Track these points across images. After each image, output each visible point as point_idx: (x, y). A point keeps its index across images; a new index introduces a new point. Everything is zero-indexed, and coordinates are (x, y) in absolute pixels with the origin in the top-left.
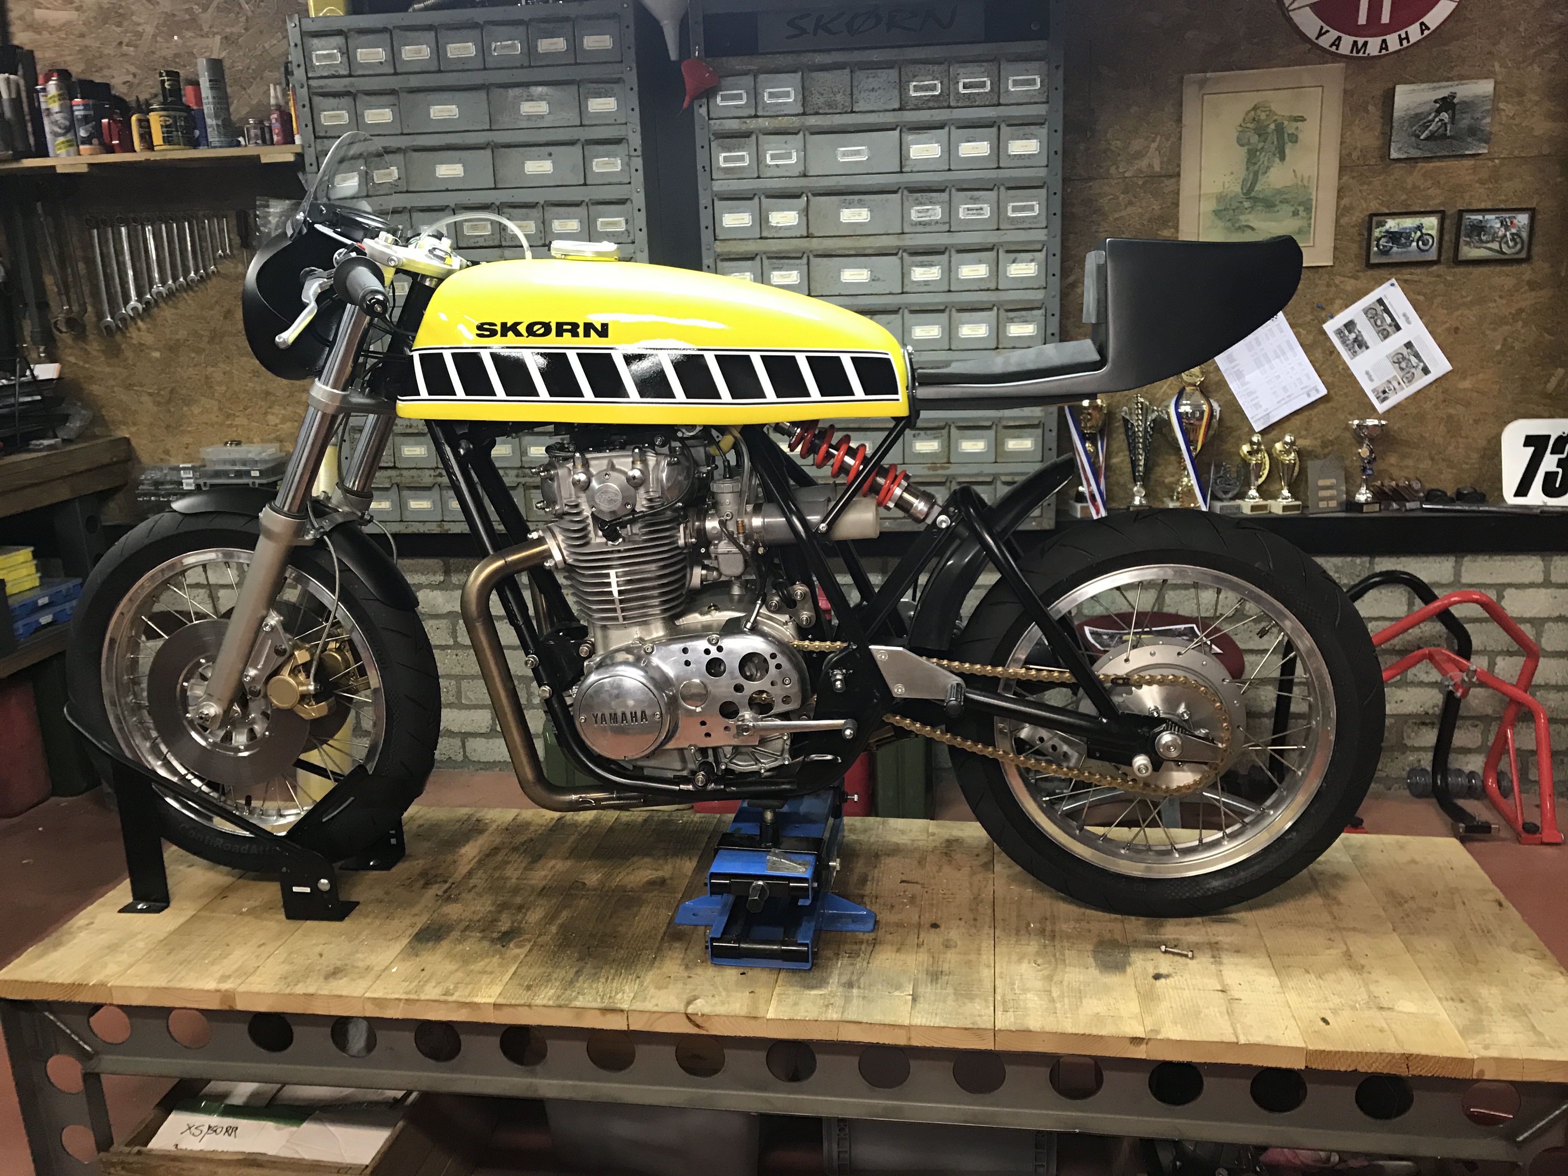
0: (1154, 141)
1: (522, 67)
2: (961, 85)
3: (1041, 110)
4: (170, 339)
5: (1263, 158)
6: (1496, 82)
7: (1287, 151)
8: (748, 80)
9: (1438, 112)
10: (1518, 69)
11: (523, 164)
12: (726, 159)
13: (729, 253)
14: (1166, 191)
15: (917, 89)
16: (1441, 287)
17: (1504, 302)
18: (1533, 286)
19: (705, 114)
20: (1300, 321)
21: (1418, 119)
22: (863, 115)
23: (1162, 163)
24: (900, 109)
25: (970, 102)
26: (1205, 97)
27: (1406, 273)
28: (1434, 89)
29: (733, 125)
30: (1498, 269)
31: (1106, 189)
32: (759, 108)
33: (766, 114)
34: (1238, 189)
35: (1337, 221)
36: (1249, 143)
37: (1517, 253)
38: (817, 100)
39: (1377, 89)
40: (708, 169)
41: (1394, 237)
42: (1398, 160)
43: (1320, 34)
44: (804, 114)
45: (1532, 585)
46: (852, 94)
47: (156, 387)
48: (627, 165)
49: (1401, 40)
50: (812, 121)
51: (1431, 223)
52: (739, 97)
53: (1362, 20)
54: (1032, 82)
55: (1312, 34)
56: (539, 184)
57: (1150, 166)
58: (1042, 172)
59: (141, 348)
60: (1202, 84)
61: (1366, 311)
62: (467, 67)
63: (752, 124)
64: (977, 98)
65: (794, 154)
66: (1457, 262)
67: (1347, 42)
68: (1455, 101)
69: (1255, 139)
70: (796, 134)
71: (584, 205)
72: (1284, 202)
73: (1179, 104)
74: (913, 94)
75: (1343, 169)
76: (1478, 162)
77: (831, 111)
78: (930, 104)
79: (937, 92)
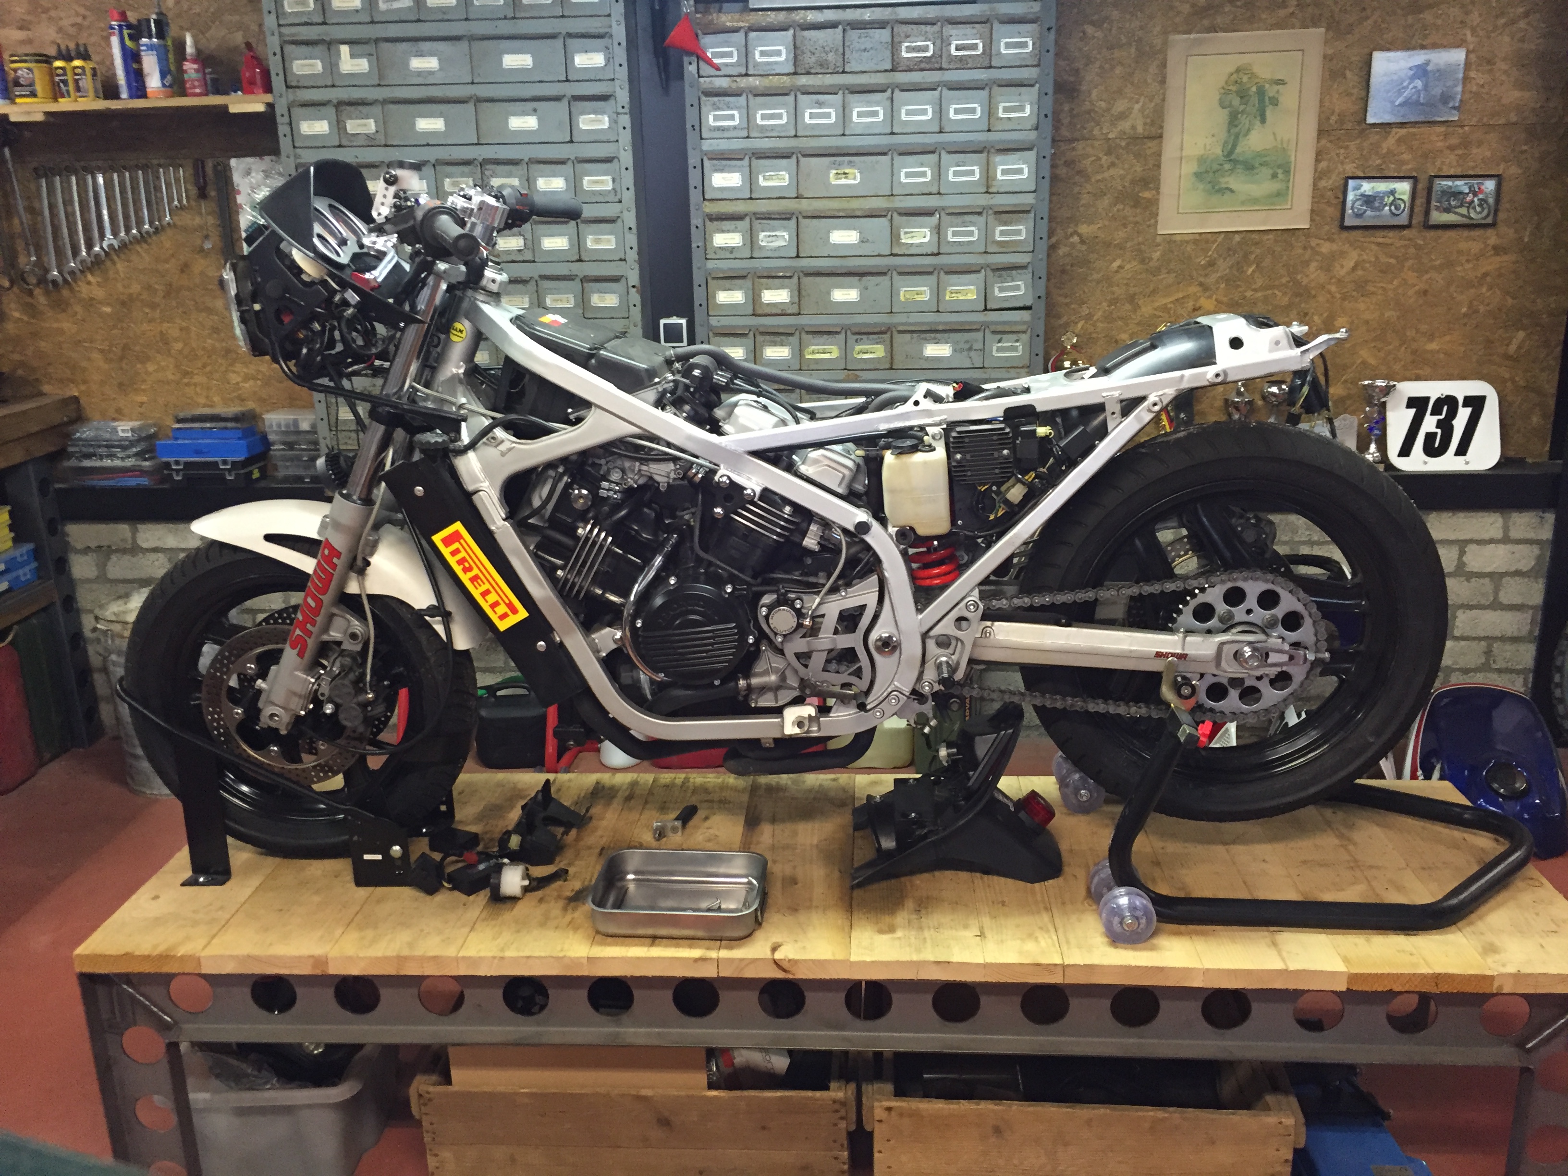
0: (1137, 102)
1: (505, 18)
2: (953, 47)
3: (1030, 73)
4: (123, 294)
5: (1244, 120)
6: (1468, 53)
8: (739, 38)
9: (1412, 78)
10: (1489, 37)
11: (507, 120)
12: (716, 118)
13: (718, 213)
14: (1149, 152)
15: (909, 49)
16: (1412, 250)
17: (1470, 266)
18: (1498, 250)
19: (695, 71)
20: (1276, 283)
22: (854, 76)
23: (1145, 124)
24: (892, 70)
25: (962, 63)
26: (1190, 58)
27: (1379, 237)
28: (1409, 56)
29: (722, 83)
30: (1466, 233)
31: (1089, 150)
32: (750, 67)
33: (757, 73)
34: (1218, 151)
35: (1315, 185)
36: (1230, 106)
37: (1485, 218)
38: (809, 60)
39: (1355, 56)
40: (697, 128)
42: (1373, 125)
44: (795, 73)
45: (1491, 541)
46: (844, 54)
47: (107, 343)
48: (614, 122)
50: (803, 80)
51: (1403, 188)
52: (730, 55)
54: (1024, 45)
56: (524, 139)
57: (1133, 128)
58: (1033, 136)
59: (90, 303)
60: (1186, 45)
62: (446, 17)
63: (743, 82)
64: (970, 60)
65: (785, 115)
66: (1428, 226)
68: (1429, 68)
69: (1236, 101)
70: (787, 94)
71: (570, 163)
72: (1263, 164)
73: (1164, 65)
74: (905, 55)
75: (1322, 133)
76: (1451, 129)
77: (822, 71)
78: (922, 65)
79: (930, 53)
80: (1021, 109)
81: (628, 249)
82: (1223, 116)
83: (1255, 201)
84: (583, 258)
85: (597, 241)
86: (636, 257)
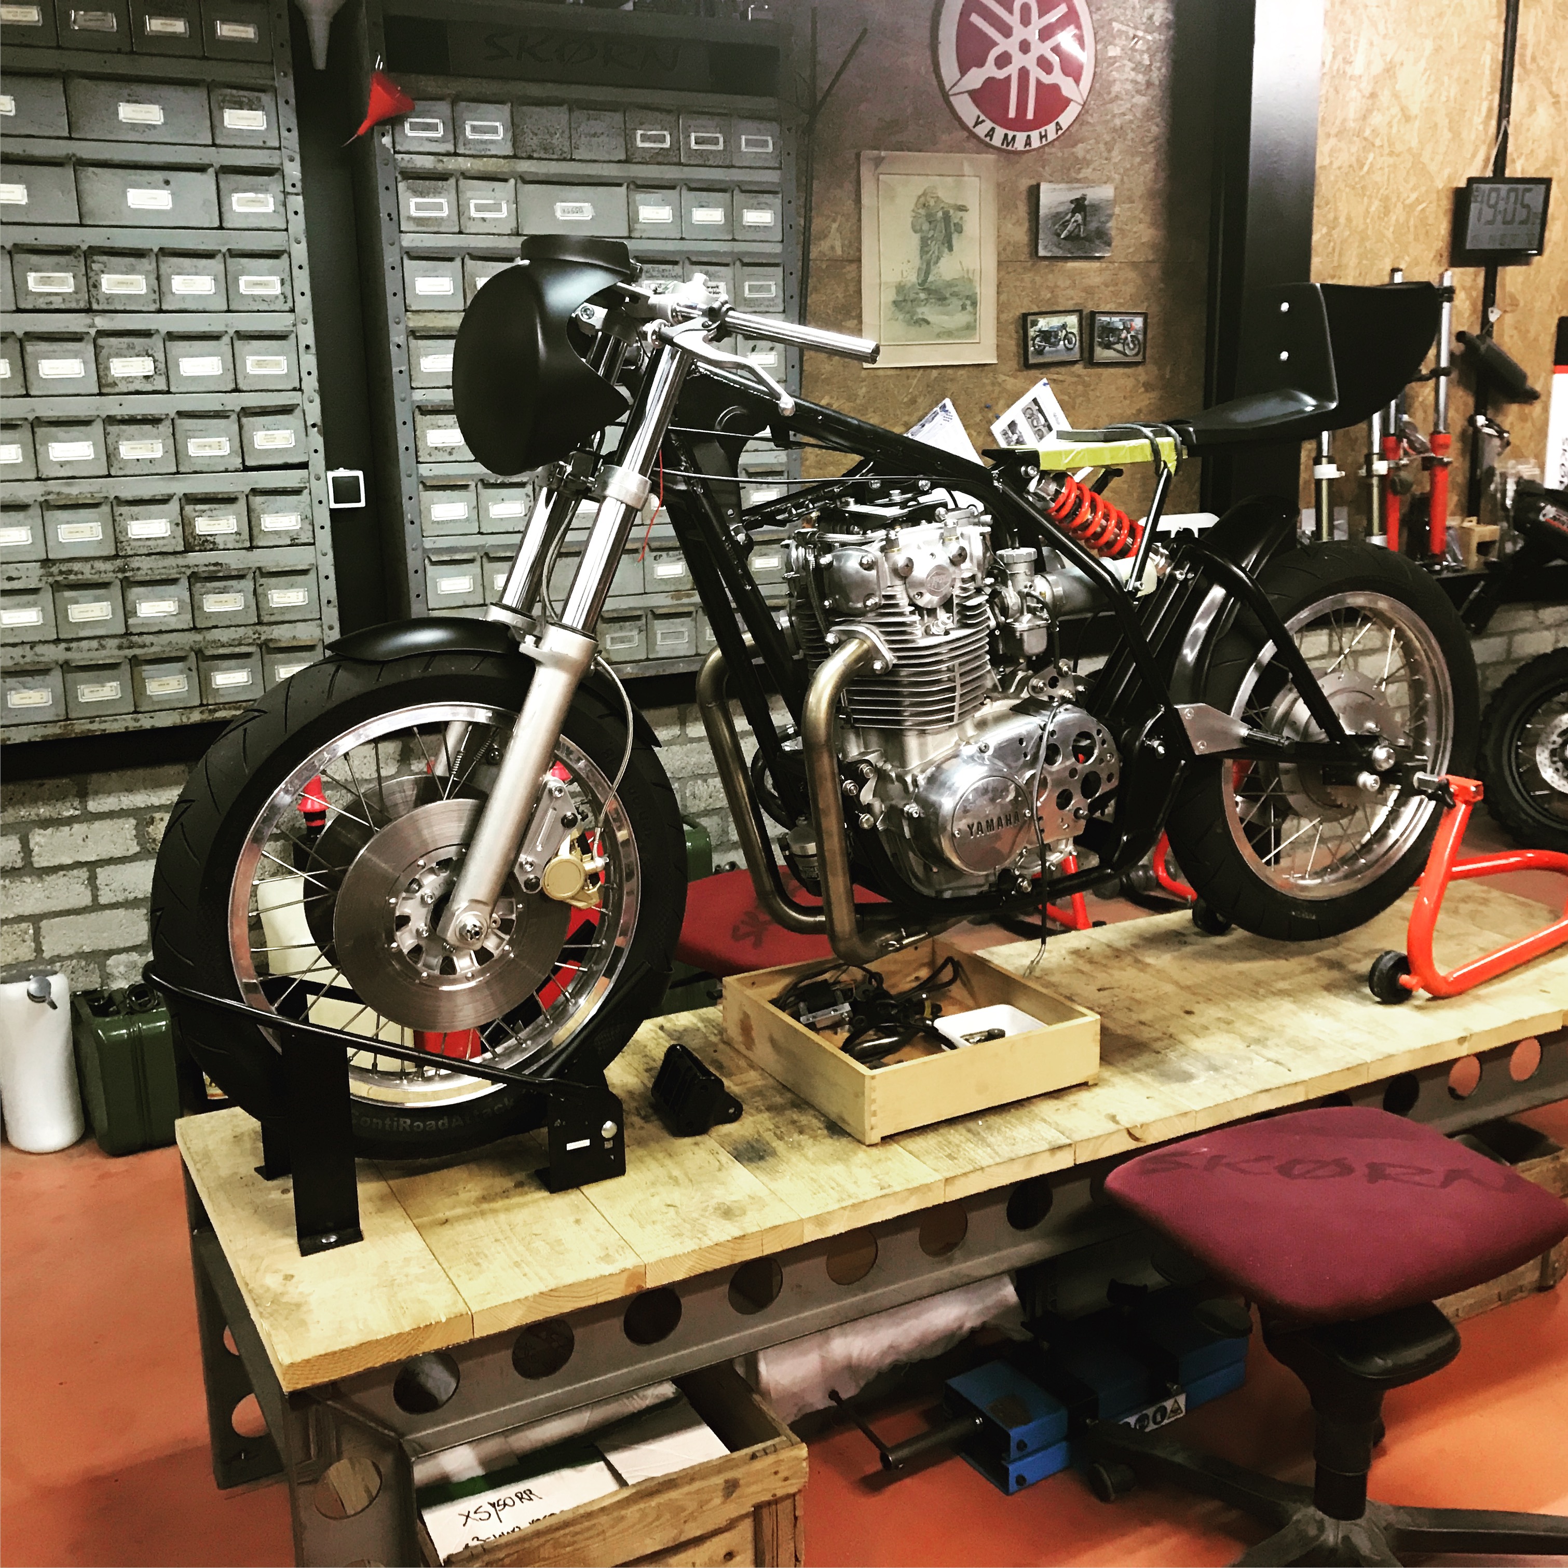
0: (834, 221)
1: (119, 51)
2: (692, 140)
3: (772, 177)
5: (934, 247)
6: (1115, 187)
7: (954, 242)
8: (444, 107)
9: (1074, 212)
10: (1130, 176)
11: (124, 194)
12: (419, 207)
13: (425, 328)
14: (849, 277)
15: (644, 138)
16: (1080, 388)
17: (1128, 402)
18: (1147, 387)
19: (389, 145)
20: (972, 422)
21: (1058, 218)
22: (583, 165)
23: (843, 245)
24: (626, 161)
25: (703, 160)
26: (881, 177)
27: (1054, 373)
28: (1070, 190)
29: (427, 163)
30: (1121, 370)
32: (460, 145)
33: (467, 152)
35: (998, 318)
36: (921, 230)
37: (1136, 355)
38: (531, 142)
39: (1025, 183)
41: (1047, 336)
42: (1045, 258)
43: (977, 123)
44: (515, 157)
46: (570, 137)
48: (282, 204)
49: (1041, 137)
50: (524, 166)
51: (1073, 322)
52: (434, 127)
53: (1012, 114)
54: (764, 144)
55: (970, 123)
56: (151, 222)
57: (832, 248)
58: (778, 248)
60: (878, 161)
61: (1026, 410)
62: (27, 40)
63: (451, 164)
64: (711, 157)
65: (504, 207)
66: (1089, 360)
67: (1000, 132)
68: (1086, 203)
69: (926, 226)
70: (506, 180)
71: (219, 256)
72: (954, 294)
73: (857, 182)
74: (640, 144)
75: (1001, 264)
76: (1104, 265)
77: (547, 156)
78: (659, 158)
79: (667, 145)
81: (304, 374)
82: (915, 239)
83: (949, 334)
84: (242, 386)
85: (259, 364)
86: (316, 385)
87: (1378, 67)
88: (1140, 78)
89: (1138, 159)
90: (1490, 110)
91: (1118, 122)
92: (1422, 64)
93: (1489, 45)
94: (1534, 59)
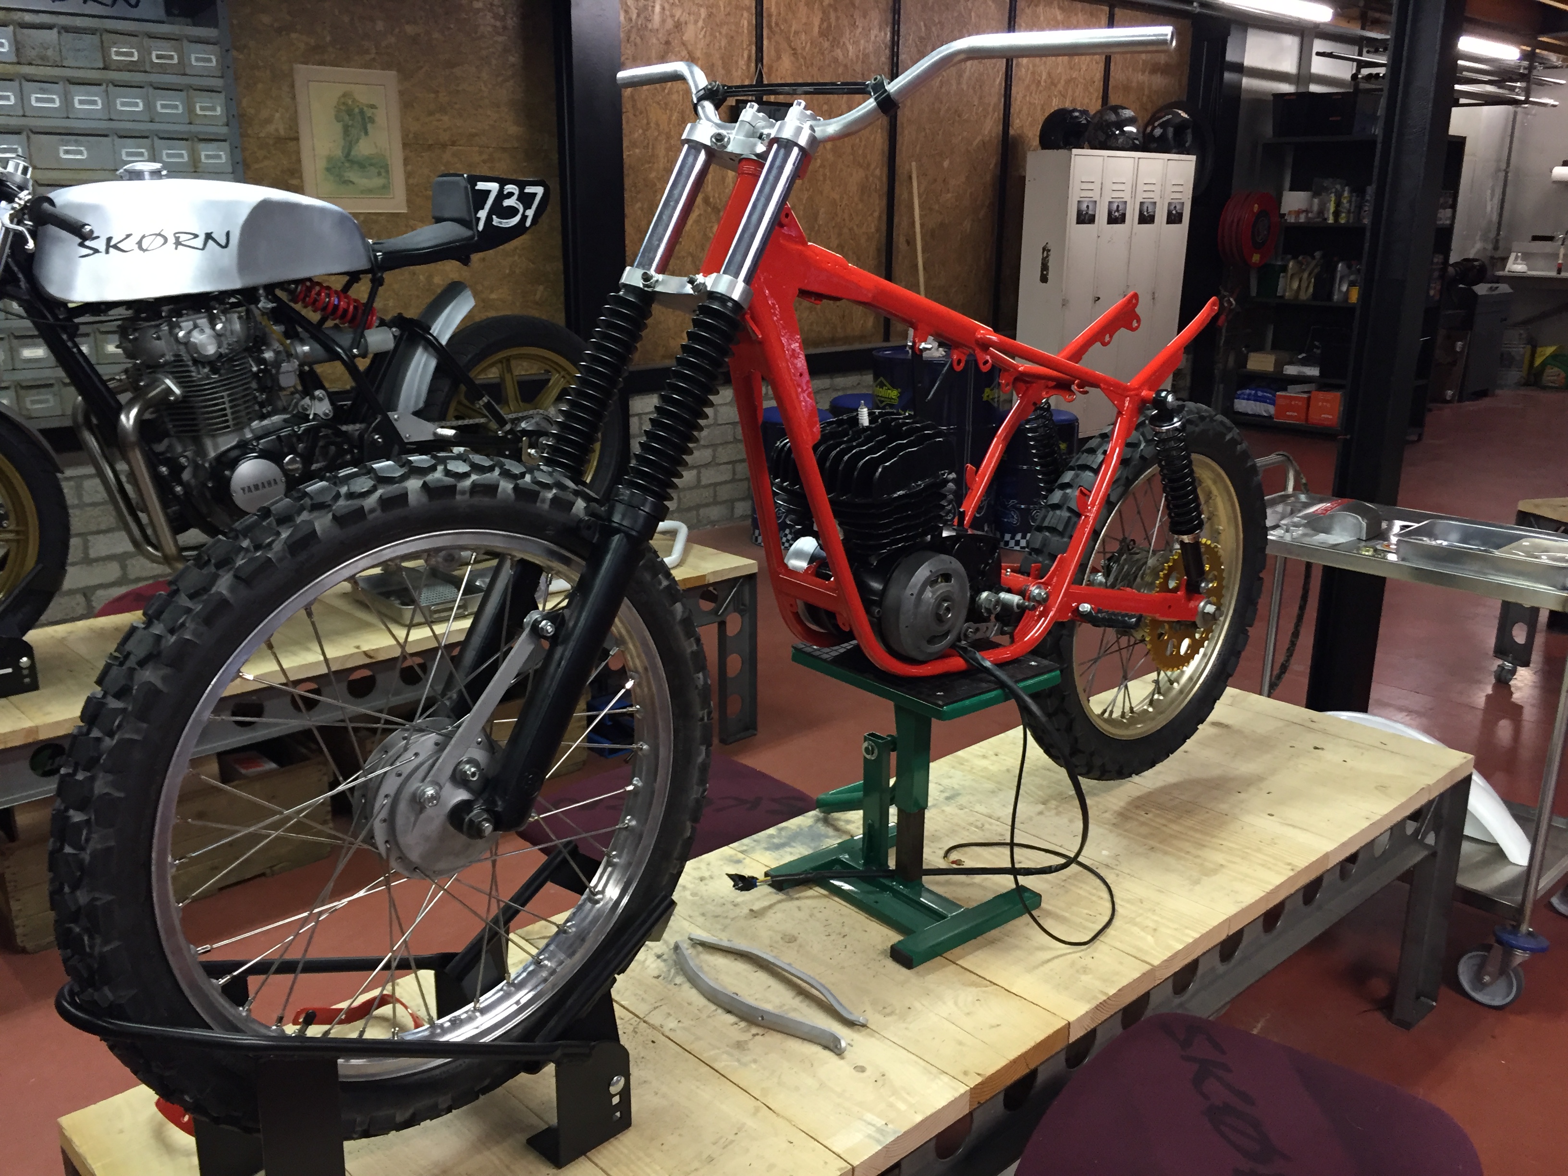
0: (277, 112)
2: (154, 55)
3: (218, 83)
14: (291, 150)
15: (118, 53)
22: (72, 70)
23: (285, 128)
24: (104, 69)
25: (163, 69)
26: (310, 84)
35: (407, 182)
38: (31, 53)
44: (18, 63)
46: (61, 51)
50: (26, 70)
54: (210, 60)
57: (277, 130)
58: (224, 130)
60: (307, 72)
64: (167, 67)
65: (12, 97)
69: (347, 118)
70: (12, 80)
72: (371, 165)
73: (292, 86)
74: (114, 57)
75: (405, 145)
77: (43, 63)
78: (131, 67)
79: (135, 58)
80: (213, 109)
82: (338, 127)
83: (370, 191)
87: (670, 24)
88: (498, 24)
89: (500, 79)
90: (749, 57)
91: (484, 53)
92: (700, 24)
93: (745, 14)
94: (777, 24)
